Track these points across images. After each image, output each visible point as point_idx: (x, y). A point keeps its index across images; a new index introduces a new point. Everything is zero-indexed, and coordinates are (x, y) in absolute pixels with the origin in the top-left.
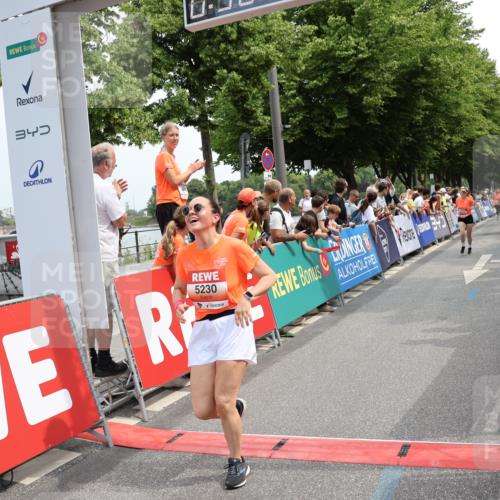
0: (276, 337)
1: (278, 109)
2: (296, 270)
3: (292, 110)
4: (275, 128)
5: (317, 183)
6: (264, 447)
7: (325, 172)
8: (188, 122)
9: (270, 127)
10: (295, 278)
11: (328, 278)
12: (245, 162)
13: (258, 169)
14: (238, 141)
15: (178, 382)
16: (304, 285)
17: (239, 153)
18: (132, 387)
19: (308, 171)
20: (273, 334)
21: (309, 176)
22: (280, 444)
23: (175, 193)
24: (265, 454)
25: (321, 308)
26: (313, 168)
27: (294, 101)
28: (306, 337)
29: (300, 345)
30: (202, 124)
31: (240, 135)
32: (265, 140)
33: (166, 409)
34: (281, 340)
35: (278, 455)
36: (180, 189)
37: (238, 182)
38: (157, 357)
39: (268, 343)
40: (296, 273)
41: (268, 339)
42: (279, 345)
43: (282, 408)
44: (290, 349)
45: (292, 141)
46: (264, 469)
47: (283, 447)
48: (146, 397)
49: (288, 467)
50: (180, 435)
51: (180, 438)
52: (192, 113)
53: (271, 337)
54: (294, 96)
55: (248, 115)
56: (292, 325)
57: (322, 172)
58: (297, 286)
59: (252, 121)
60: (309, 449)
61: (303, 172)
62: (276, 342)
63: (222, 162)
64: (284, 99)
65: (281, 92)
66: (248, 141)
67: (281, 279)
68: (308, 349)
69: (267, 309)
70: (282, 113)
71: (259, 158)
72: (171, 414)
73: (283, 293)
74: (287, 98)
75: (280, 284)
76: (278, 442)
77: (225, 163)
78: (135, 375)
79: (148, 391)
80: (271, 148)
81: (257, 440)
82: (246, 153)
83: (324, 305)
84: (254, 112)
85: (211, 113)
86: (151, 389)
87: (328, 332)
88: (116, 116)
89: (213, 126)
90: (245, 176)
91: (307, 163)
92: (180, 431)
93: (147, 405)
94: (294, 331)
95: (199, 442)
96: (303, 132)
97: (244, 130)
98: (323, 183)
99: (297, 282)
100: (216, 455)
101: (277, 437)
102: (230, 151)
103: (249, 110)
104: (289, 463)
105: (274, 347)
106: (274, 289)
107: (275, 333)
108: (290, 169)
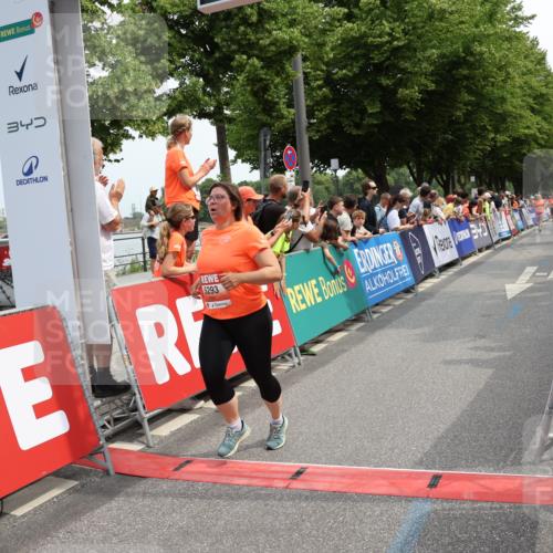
0: (296, 355)
1: (303, 102)
2: (318, 281)
3: (317, 103)
4: (300, 123)
5: (345, 185)
6: (280, 476)
7: (354, 173)
8: (202, 115)
9: (293, 122)
10: (316, 291)
11: (354, 290)
12: (265, 161)
13: (280, 168)
14: (258, 135)
15: (186, 405)
16: (326, 298)
17: (258, 149)
18: (135, 409)
19: (335, 171)
20: (292, 351)
21: (336, 176)
22: (299, 473)
24: (281, 484)
26: (341, 167)
27: (320, 93)
28: (330, 355)
29: (323, 364)
30: (217, 118)
31: (260, 129)
32: (288, 136)
33: (173, 434)
34: (302, 358)
35: (297, 485)
38: (162, 377)
39: (286, 361)
40: (318, 285)
42: (299, 364)
43: (301, 433)
44: (311, 369)
45: (317, 137)
46: (280, 500)
47: (301, 477)
48: (152, 420)
49: (307, 498)
50: (188, 462)
51: (188, 465)
52: (207, 104)
53: (290, 355)
54: (320, 87)
55: (269, 108)
56: (316, 341)
57: (349, 173)
58: (319, 300)
59: (274, 114)
60: (329, 479)
61: (328, 171)
62: (296, 360)
63: (239, 161)
64: (309, 92)
65: (307, 82)
66: (269, 137)
67: (300, 292)
68: (331, 369)
70: (307, 106)
71: (281, 156)
72: (179, 440)
73: (303, 307)
74: (313, 89)
75: (300, 297)
76: (296, 470)
77: (243, 161)
78: (138, 396)
79: (152, 414)
80: (294, 144)
81: (273, 469)
82: (266, 150)
84: (277, 103)
85: (228, 105)
86: (156, 412)
87: (353, 350)
89: (230, 120)
90: (264, 176)
91: (335, 162)
92: (189, 458)
93: (151, 430)
94: (316, 349)
96: (330, 127)
97: (264, 125)
98: (352, 184)
99: (318, 295)
100: (228, 484)
101: (295, 465)
102: (249, 147)
103: (270, 102)
104: (308, 494)
105: (294, 366)
106: (293, 302)
107: (295, 351)
108: (315, 169)
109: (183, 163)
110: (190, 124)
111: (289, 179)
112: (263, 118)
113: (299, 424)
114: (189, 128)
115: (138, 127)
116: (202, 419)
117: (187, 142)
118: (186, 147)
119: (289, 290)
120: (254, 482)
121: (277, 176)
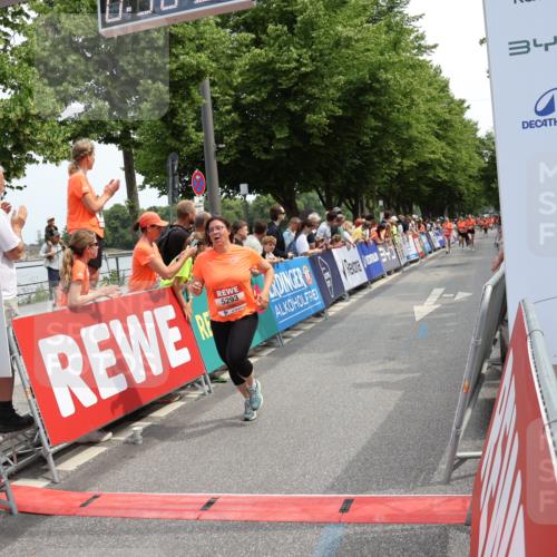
0: (206, 383)
1: (211, 127)
3: (227, 128)
4: (208, 148)
5: (255, 210)
6: (191, 507)
7: (265, 198)
8: (108, 140)
9: (202, 147)
12: (173, 186)
13: (189, 194)
14: (166, 161)
15: (94, 437)
17: (166, 174)
18: (40, 444)
19: (245, 196)
20: (202, 379)
21: (245, 201)
22: (210, 504)
23: (93, 221)
24: (192, 516)
26: (250, 192)
27: (229, 118)
30: (124, 142)
31: (168, 155)
32: (196, 161)
33: (80, 468)
34: (213, 386)
35: (207, 516)
36: (98, 215)
37: (165, 208)
38: (67, 409)
39: (197, 389)
41: (197, 385)
42: (210, 392)
43: (212, 462)
44: (222, 396)
45: (227, 162)
46: (191, 532)
47: (213, 507)
48: (57, 455)
49: (218, 529)
50: (96, 497)
51: (95, 501)
52: (113, 129)
53: (200, 383)
54: (229, 112)
55: (178, 132)
57: (258, 198)
59: (183, 138)
60: (239, 508)
61: (238, 197)
62: (206, 388)
63: (148, 186)
64: (218, 115)
65: (215, 107)
66: (177, 162)
70: (216, 131)
71: (189, 182)
72: (86, 474)
74: (221, 114)
75: (208, 324)
76: (206, 500)
77: (151, 186)
78: (42, 431)
79: (57, 448)
80: (203, 169)
81: (184, 500)
82: (174, 175)
84: (186, 127)
85: (135, 129)
86: (61, 446)
87: (264, 375)
88: (27, 131)
89: (138, 145)
90: (173, 201)
91: (244, 187)
92: (96, 492)
93: (56, 465)
94: (227, 376)
95: (117, 504)
96: (240, 152)
97: (173, 150)
98: (262, 210)
100: (138, 519)
101: (206, 496)
102: (158, 172)
103: (179, 126)
104: (219, 524)
105: (204, 394)
106: (202, 329)
107: (205, 378)
108: (224, 194)
109: (85, 189)
110: (92, 149)
111: (197, 205)
112: (171, 142)
113: (210, 453)
114: (91, 153)
115: (42, 152)
116: (110, 451)
117: (90, 167)
118: (89, 172)
119: (198, 317)
120: (165, 514)
121: (185, 201)
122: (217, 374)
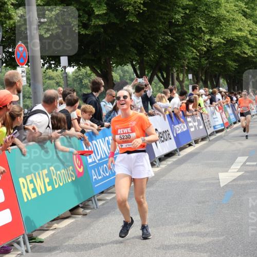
0: (25, 243)
2: (49, 171)
5: (74, 80)
7: (83, 70)
10: (47, 180)
11: (81, 179)
16: (56, 187)
19: (65, 68)
20: (21, 240)
21: (66, 73)
25: (73, 211)
26: (70, 65)
34: (30, 246)
39: (16, 249)
40: (49, 175)
41: (16, 245)
42: (27, 251)
53: (19, 243)
56: (43, 230)
58: (49, 188)
61: (59, 69)
62: (24, 248)
67: (32, 181)
69: (16, 213)
71: (13, 53)
73: (34, 195)
75: (31, 186)
83: (77, 207)
87: (79, 236)
91: (64, 60)
94: (43, 236)
98: (81, 80)
99: (49, 184)
105: (22, 254)
106: (24, 191)
107: (24, 238)
108: (46, 65)
119: (21, 180)
122: (34, 234)
